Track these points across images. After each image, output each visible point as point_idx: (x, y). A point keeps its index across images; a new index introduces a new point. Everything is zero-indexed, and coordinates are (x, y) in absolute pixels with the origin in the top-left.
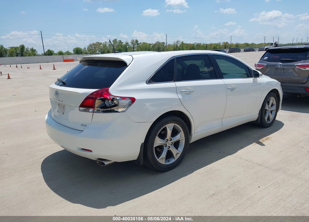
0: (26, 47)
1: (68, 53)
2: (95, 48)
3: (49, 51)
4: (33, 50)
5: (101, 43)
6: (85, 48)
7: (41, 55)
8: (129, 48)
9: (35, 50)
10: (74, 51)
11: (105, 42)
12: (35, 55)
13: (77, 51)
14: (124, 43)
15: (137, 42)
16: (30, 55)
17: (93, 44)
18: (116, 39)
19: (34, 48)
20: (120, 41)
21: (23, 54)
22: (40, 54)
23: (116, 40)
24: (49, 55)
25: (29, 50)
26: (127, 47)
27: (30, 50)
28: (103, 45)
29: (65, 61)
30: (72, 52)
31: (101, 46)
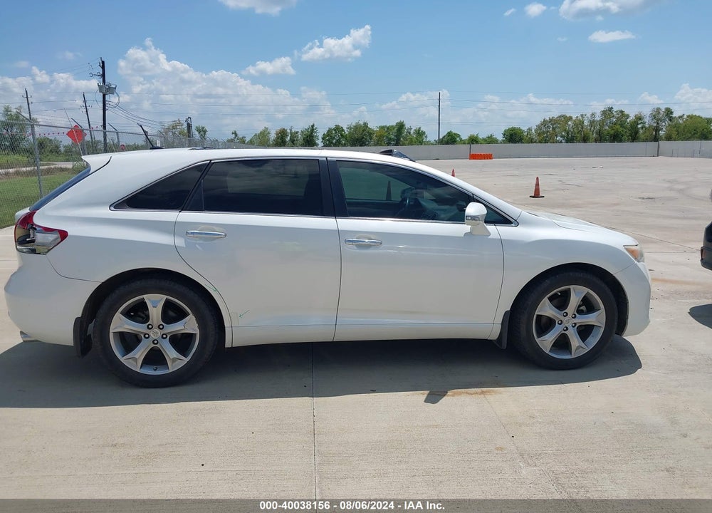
0: (407, 126)
1: (491, 140)
2: (554, 129)
3: (449, 134)
4: (420, 133)
5: (571, 118)
6: (530, 129)
7: (432, 144)
8: (642, 128)
9: (424, 133)
10: (504, 135)
11: (582, 115)
12: (421, 143)
13: (511, 135)
14: (632, 117)
15: (667, 115)
16: (411, 143)
17: (551, 120)
18: (612, 108)
19: (423, 129)
20: (622, 112)
21: (400, 140)
22: (432, 141)
23: (610, 109)
24: (447, 143)
25: (412, 132)
26: (639, 126)
27: (414, 133)
28: (575, 121)
29: (473, 157)
30: (500, 138)
31: (569, 125)
